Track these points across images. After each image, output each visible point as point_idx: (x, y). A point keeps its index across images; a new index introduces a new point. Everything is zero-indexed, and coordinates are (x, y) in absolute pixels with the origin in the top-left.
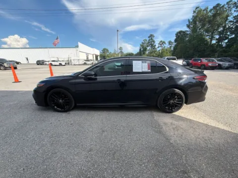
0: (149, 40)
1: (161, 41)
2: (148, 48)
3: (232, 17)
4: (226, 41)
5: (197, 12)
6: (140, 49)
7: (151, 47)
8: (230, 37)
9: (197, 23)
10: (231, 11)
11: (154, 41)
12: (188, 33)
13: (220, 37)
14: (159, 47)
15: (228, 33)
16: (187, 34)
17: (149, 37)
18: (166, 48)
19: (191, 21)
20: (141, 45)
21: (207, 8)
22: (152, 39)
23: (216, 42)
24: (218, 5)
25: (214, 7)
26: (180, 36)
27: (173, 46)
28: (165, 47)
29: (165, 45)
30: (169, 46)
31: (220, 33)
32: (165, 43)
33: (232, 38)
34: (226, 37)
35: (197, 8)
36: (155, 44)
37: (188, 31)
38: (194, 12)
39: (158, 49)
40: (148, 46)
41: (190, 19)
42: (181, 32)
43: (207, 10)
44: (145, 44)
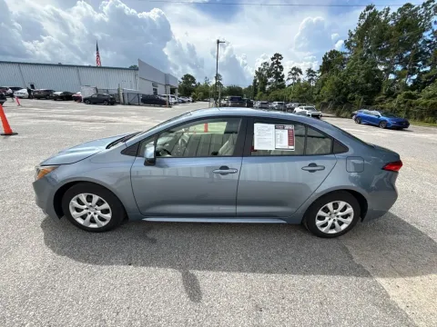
0: (273, 64)
1: (294, 69)
2: (269, 80)
3: (431, 31)
4: (415, 77)
5: (366, 17)
6: (255, 81)
7: (276, 78)
8: (421, 71)
9: (365, 38)
10: (429, 20)
11: (281, 67)
12: (347, 56)
13: (404, 69)
14: (289, 79)
15: (420, 63)
16: (345, 59)
17: (273, 59)
18: (301, 81)
19: (354, 33)
20: (257, 73)
21: (388, 9)
22: (278, 63)
23: (396, 78)
24: (408, 5)
25: (400, 10)
28: (299, 80)
29: (300, 76)
30: (307, 79)
31: (403, 62)
32: (301, 73)
33: (425, 72)
34: (414, 69)
35: (368, 8)
36: (283, 73)
37: (346, 53)
38: (362, 17)
39: (287, 83)
40: (270, 76)
41: (352, 30)
42: (333, 53)
43: (386, 15)
44: (265, 73)
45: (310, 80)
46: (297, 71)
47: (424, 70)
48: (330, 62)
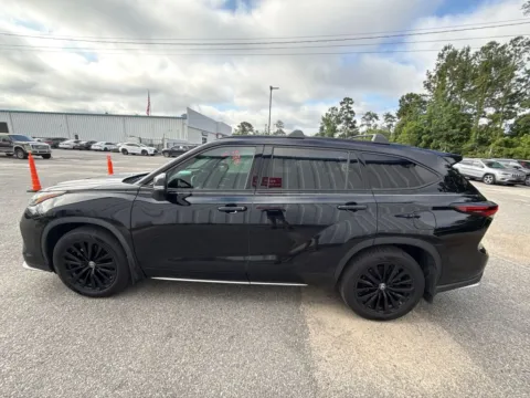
0: (343, 109)
1: (368, 113)
2: (339, 127)
3: (523, 70)
4: (512, 121)
5: (445, 56)
6: (322, 129)
7: (346, 124)
8: (519, 114)
9: (447, 79)
10: (520, 57)
11: (352, 112)
12: (427, 99)
13: (498, 112)
14: (362, 125)
15: (517, 105)
16: (425, 102)
17: (341, 103)
18: (378, 128)
19: (434, 74)
20: (324, 119)
21: (468, 50)
22: (348, 108)
23: (490, 124)
24: (492, 44)
25: (484, 49)
26: (410, 105)
27: (394, 124)
28: (376, 126)
29: (376, 122)
30: (385, 125)
31: (497, 104)
32: (377, 118)
33: (524, 116)
34: (510, 113)
35: (446, 48)
36: (354, 119)
37: (426, 96)
38: (441, 56)
39: (361, 130)
40: (339, 122)
41: (431, 70)
42: (410, 96)
43: (467, 55)
44: (333, 118)
45: (389, 126)
46: (371, 116)
47: (522, 113)
48: (407, 105)
